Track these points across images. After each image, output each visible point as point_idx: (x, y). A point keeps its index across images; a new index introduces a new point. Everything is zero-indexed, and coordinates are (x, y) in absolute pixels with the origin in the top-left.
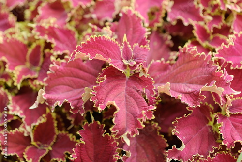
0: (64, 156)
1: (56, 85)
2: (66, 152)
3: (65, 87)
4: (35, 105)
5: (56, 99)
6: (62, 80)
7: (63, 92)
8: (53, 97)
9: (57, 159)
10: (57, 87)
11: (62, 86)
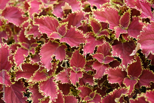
0: (150, 84)
1: (145, 40)
2: (151, 82)
3: (151, 41)
4: (133, 53)
5: (148, 49)
6: (149, 36)
7: (151, 45)
8: (146, 48)
9: (145, 86)
10: (146, 41)
11: (150, 40)
